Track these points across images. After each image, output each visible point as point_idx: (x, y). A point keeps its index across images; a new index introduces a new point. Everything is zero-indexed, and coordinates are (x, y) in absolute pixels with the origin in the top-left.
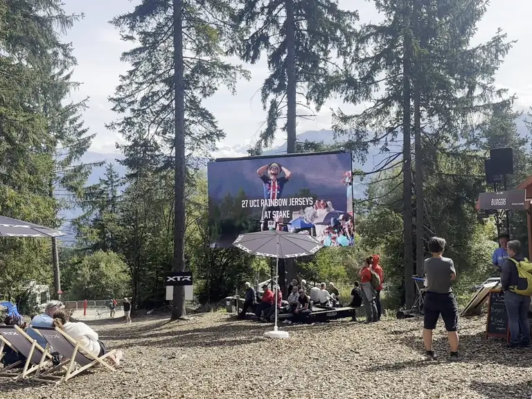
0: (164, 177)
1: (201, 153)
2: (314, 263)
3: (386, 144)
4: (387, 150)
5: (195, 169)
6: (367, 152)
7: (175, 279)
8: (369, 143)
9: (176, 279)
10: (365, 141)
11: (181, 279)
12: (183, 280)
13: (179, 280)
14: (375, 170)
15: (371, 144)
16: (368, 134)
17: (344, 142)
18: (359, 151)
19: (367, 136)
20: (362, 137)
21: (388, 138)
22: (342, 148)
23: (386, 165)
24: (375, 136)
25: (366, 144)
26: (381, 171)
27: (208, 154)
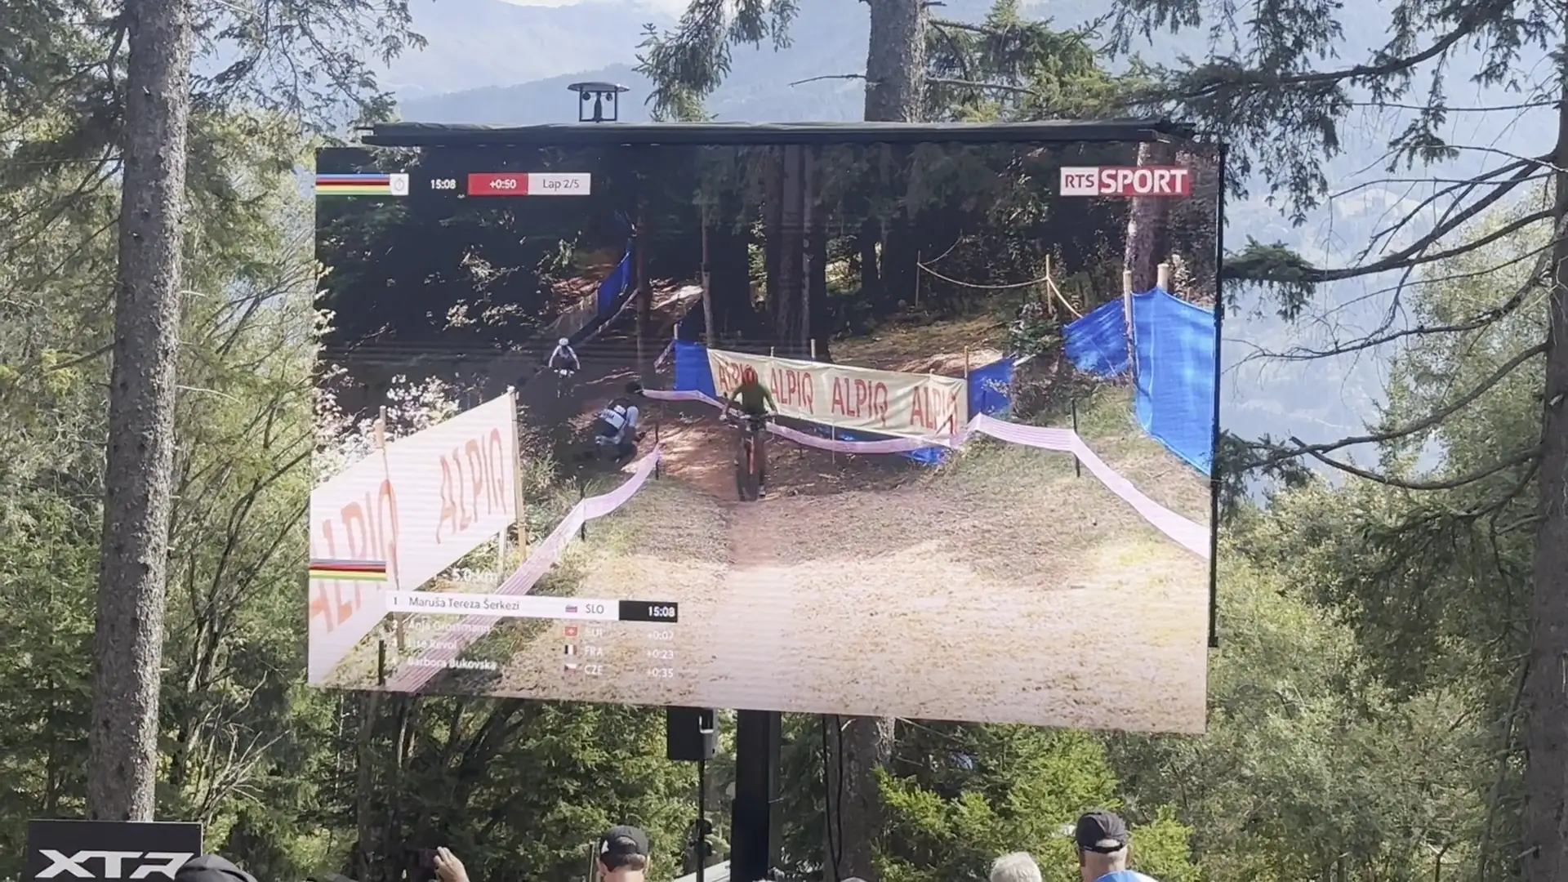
0: (77, 206)
1: (308, 61)
2: (997, 794)
3: (1435, 112)
5: (264, 166)
6: (1331, 139)
7: (86, 865)
8: (1344, 83)
9: (96, 865)
10: (1326, 67)
11: (128, 866)
12: (142, 872)
13: (113, 869)
14: (1374, 258)
15: (1358, 92)
16: (1337, 26)
17: (1185, 68)
18: (1275, 133)
19: (1335, 41)
20: (1299, 43)
21: (1444, 72)
22: (1169, 106)
23: (1442, 229)
24: (1393, 34)
25: (1325, 84)
26: (1411, 264)
27: (357, 69)
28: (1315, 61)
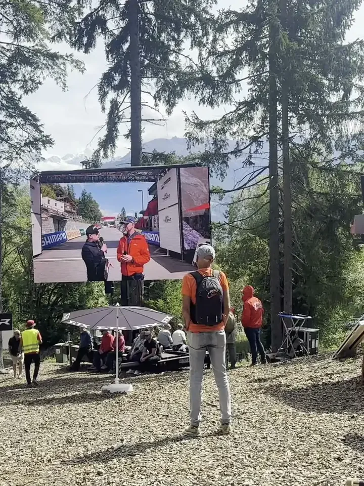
1: (21, 164)
2: (165, 299)
3: (250, 156)
4: (251, 163)
5: (14, 184)
6: (227, 166)
8: (229, 155)
10: (225, 152)
14: (236, 187)
15: (231, 156)
16: (228, 144)
17: (199, 153)
18: (217, 165)
19: (227, 146)
20: (221, 147)
21: (251, 149)
22: (197, 160)
23: (249, 181)
24: (236, 146)
25: (225, 155)
26: (244, 188)
27: (31, 165)
28: (223, 151)
